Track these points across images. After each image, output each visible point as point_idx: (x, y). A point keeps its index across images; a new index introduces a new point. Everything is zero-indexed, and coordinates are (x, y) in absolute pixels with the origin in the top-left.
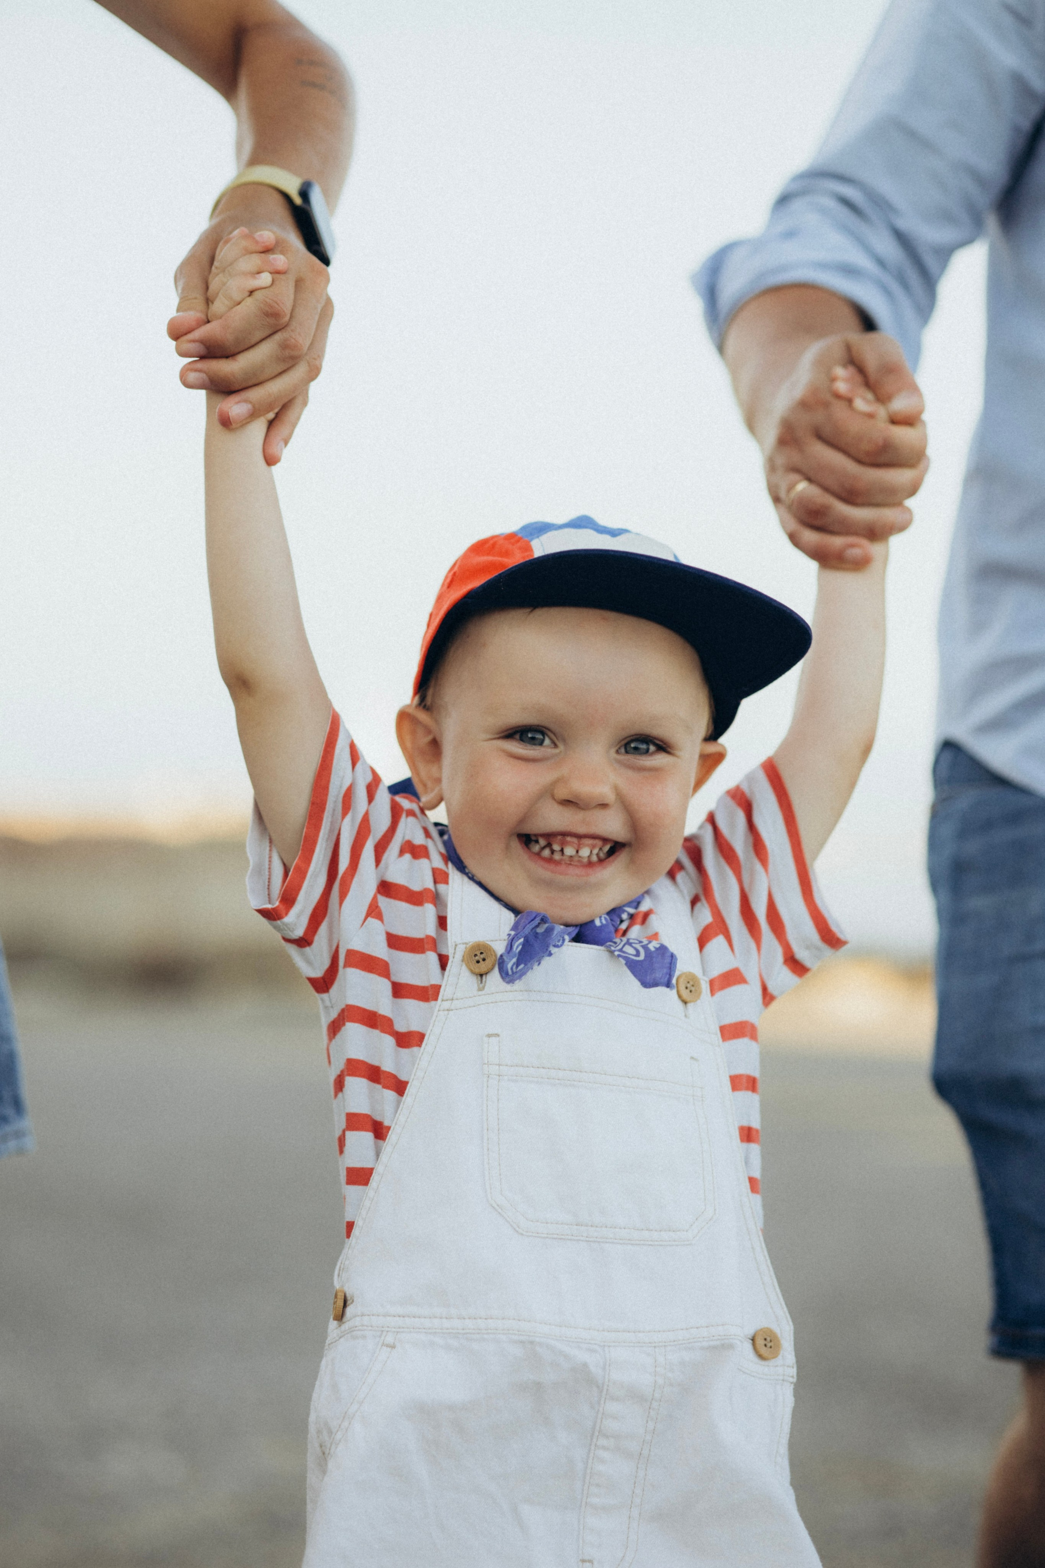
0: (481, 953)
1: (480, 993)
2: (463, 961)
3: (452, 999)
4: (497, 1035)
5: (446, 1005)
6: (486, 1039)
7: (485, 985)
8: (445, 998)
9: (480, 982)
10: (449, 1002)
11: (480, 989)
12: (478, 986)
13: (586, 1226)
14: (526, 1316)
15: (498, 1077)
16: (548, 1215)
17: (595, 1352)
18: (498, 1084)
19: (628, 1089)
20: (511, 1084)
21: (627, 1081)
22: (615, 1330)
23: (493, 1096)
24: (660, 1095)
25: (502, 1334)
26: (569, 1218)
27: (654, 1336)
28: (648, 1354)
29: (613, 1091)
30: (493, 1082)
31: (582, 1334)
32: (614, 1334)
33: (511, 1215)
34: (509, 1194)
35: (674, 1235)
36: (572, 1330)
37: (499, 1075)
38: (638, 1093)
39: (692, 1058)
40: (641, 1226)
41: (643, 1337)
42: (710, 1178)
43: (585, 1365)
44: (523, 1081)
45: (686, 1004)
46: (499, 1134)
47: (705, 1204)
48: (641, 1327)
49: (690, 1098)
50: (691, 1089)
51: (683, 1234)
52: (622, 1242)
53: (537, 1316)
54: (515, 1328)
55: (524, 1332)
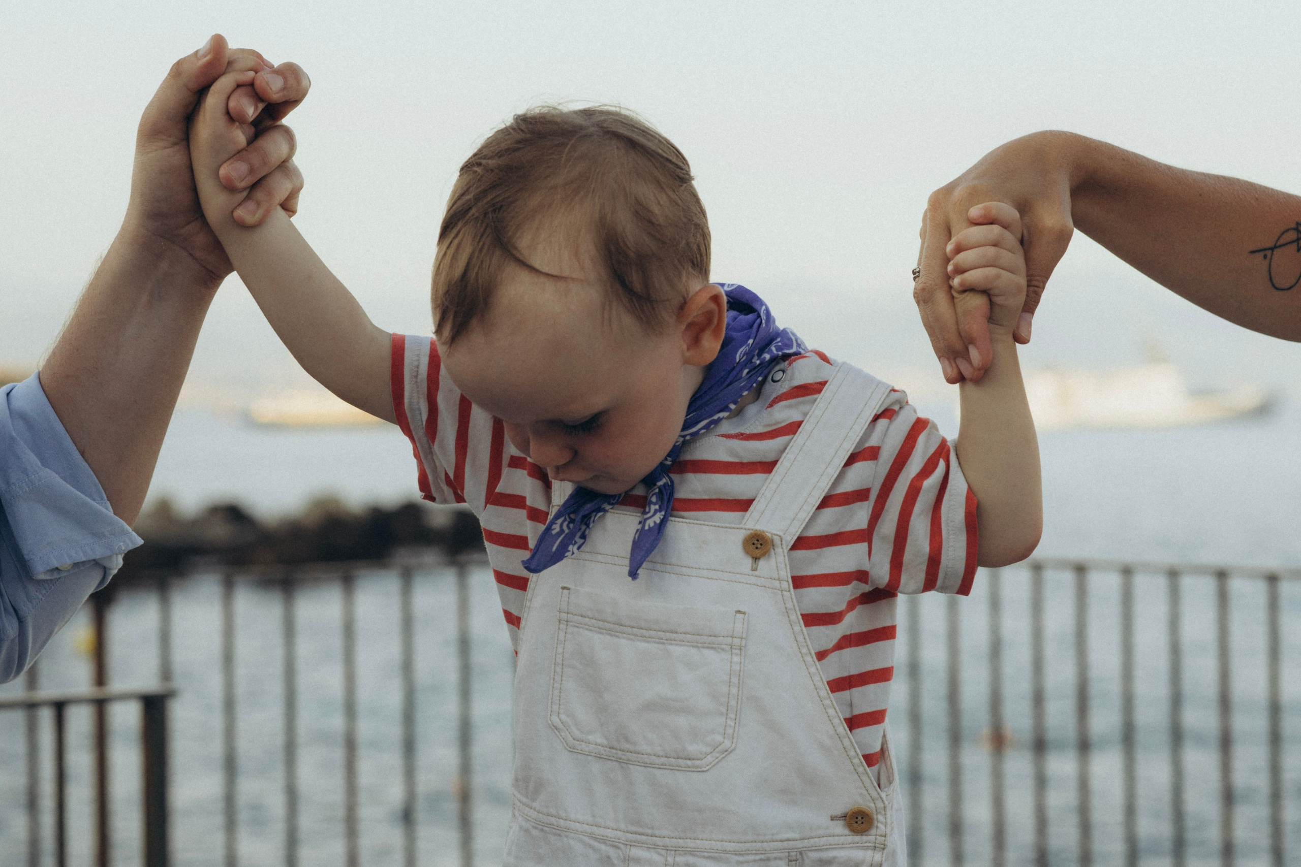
4: (568, 589)
6: (561, 591)
13: (616, 749)
14: (564, 815)
15: (565, 623)
16: (591, 738)
17: (619, 848)
18: (566, 629)
19: (662, 641)
20: (576, 629)
21: (661, 634)
22: (636, 833)
23: (562, 638)
24: (693, 647)
25: (546, 827)
26: (605, 742)
27: (667, 841)
28: (661, 855)
29: (648, 642)
30: (563, 626)
31: (609, 833)
32: (634, 836)
33: (563, 734)
34: (563, 717)
35: (689, 762)
36: (601, 829)
37: (567, 621)
38: (671, 644)
39: (739, 612)
40: (661, 754)
41: (658, 841)
42: (733, 716)
43: (608, 857)
44: (583, 628)
45: (756, 559)
46: (563, 669)
47: (724, 738)
48: (657, 832)
49: (728, 648)
50: (729, 640)
51: (698, 763)
52: (646, 765)
53: (572, 816)
54: (555, 823)
55: (561, 828)
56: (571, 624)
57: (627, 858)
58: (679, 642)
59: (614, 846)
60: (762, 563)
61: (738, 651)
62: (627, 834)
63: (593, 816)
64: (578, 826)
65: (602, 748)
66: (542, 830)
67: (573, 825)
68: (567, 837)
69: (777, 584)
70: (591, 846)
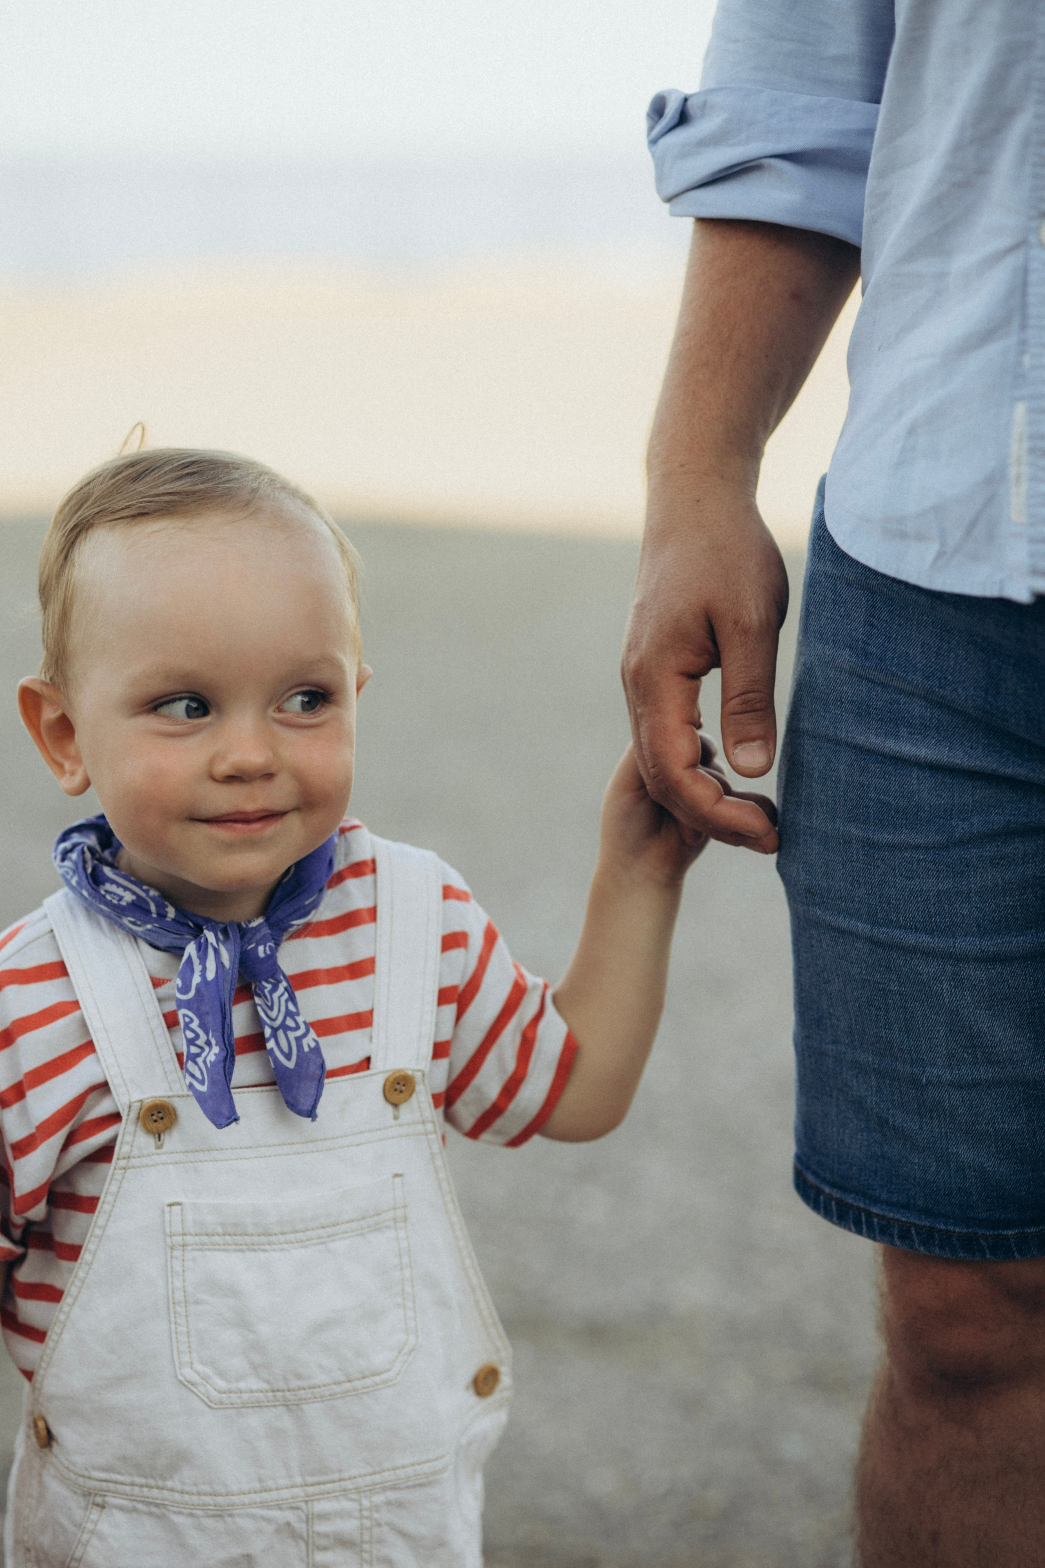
0: (159, 1112)
1: (158, 1151)
2: (138, 1118)
3: (129, 1157)
4: (179, 1204)
5: (123, 1163)
6: (167, 1209)
7: (163, 1142)
8: (121, 1156)
9: (157, 1139)
10: (126, 1161)
11: (159, 1147)
12: (156, 1143)
13: (283, 1391)
14: (223, 1491)
15: (182, 1248)
16: (242, 1385)
17: (298, 1508)
18: (183, 1255)
19: (322, 1240)
20: (196, 1254)
21: (321, 1232)
22: (319, 1484)
23: (178, 1267)
24: (358, 1235)
25: (198, 1509)
26: (265, 1386)
27: (360, 1482)
28: (353, 1500)
29: (306, 1247)
30: (177, 1253)
31: (285, 1494)
32: (317, 1487)
33: (202, 1389)
34: (199, 1367)
35: (377, 1379)
36: (274, 1493)
37: (183, 1246)
38: (334, 1241)
39: (397, 1176)
40: (342, 1379)
41: (348, 1484)
42: (410, 1304)
43: (288, 1524)
44: (209, 1250)
45: (395, 1105)
46: (186, 1307)
47: (407, 1334)
48: (346, 1475)
49: (391, 1223)
50: (391, 1214)
51: (384, 1376)
52: (322, 1398)
53: (234, 1488)
54: (211, 1502)
55: (221, 1507)
56: (190, 1248)
57: (310, 1516)
58: (342, 1236)
59: (292, 1508)
60: (404, 1108)
61: (402, 1224)
62: (307, 1488)
63: (260, 1480)
64: (246, 1499)
65: (261, 1395)
66: (191, 1515)
67: (236, 1499)
68: (231, 1515)
69: (420, 1127)
70: (263, 1518)
